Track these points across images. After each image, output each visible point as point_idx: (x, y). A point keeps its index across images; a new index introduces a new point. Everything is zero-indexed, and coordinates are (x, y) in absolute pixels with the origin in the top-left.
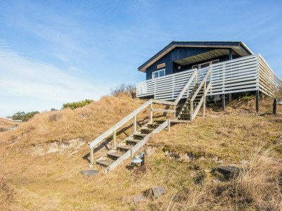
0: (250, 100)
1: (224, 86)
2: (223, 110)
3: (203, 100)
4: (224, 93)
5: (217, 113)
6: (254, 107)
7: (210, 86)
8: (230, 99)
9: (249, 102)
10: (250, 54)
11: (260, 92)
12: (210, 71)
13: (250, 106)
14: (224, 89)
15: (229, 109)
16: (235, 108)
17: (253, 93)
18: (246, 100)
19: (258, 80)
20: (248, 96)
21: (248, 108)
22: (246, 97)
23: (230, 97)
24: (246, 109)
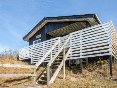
0: (104, 64)
1: (81, 51)
2: (81, 73)
3: (63, 63)
4: (81, 57)
5: (77, 75)
6: (108, 71)
7: (70, 52)
8: (87, 63)
9: (103, 66)
10: (99, 23)
11: (113, 57)
12: (69, 38)
13: (104, 69)
14: (81, 54)
15: (85, 72)
16: (91, 71)
17: (106, 58)
18: (100, 64)
19: (110, 46)
20: (102, 60)
21: (102, 71)
22: (100, 62)
23: (87, 61)
24: (100, 73)
